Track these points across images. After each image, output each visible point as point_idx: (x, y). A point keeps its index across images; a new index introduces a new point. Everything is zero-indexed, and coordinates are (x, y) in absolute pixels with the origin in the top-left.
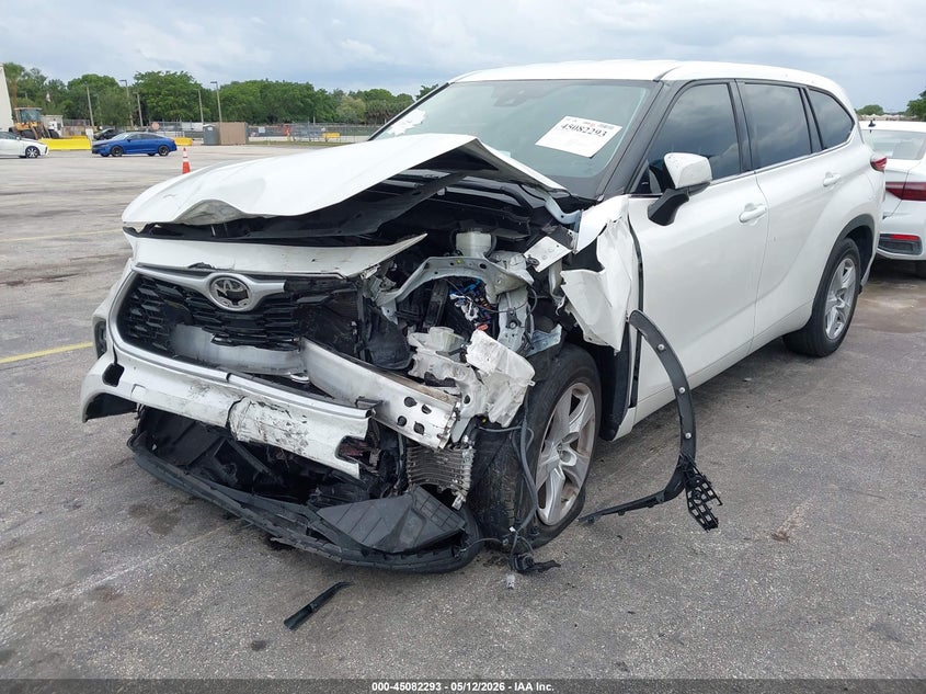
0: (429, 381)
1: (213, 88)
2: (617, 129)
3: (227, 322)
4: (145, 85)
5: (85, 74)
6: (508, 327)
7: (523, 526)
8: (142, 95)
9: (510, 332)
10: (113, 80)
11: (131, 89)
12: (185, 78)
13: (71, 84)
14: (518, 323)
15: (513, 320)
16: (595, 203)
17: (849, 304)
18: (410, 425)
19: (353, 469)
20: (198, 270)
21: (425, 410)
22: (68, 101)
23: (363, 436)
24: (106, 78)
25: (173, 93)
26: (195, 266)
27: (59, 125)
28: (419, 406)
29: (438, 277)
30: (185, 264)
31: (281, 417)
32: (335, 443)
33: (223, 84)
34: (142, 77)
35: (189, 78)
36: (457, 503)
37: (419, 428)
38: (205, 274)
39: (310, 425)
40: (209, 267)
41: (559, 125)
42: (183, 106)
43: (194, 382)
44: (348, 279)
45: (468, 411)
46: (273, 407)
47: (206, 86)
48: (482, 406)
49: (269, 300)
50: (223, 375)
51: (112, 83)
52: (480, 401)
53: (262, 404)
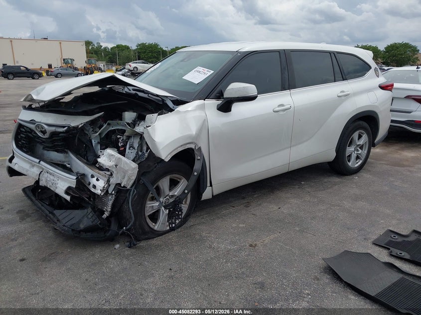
0: (101, 168)
1: (166, 49)
2: (212, 72)
3: (44, 142)
4: (140, 48)
5: (117, 44)
6: (129, 149)
7: (128, 228)
8: (139, 53)
9: (130, 151)
10: (128, 46)
11: (135, 50)
12: (156, 45)
13: (112, 49)
14: (134, 148)
15: (132, 147)
16: (188, 102)
17: (366, 152)
18: (91, 185)
19: (68, 198)
20: (32, 122)
21: (98, 180)
22: (110, 56)
23: (74, 186)
24: (125, 46)
25: (151, 52)
26: (32, 120)
27: (104, 65)
28: (95, 179)
29: (113, 129)
30: (28, 119)
31: (52, 177)
32: (65, 188)
33: (172, 48)
34: (140, 45)
35: (158, 45)
36: (105, 216)
37: (94, 187)
38: (35, 124)
39: (59, 181)
40: (35, 121)
41: (193, 71)
42: (155, 57)
43: (31, 163)
44: (74, 127)
45: (113, 181)
46: (51, 174)
47: (164, 49)
48: (119, 179)
49: (54, 134)
50: (38, 161)
51: (127, 48)
52: (118, 178)
53: (47, 172)
